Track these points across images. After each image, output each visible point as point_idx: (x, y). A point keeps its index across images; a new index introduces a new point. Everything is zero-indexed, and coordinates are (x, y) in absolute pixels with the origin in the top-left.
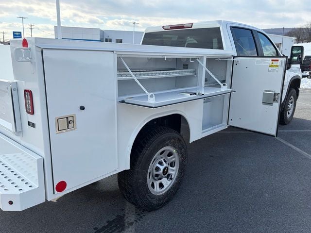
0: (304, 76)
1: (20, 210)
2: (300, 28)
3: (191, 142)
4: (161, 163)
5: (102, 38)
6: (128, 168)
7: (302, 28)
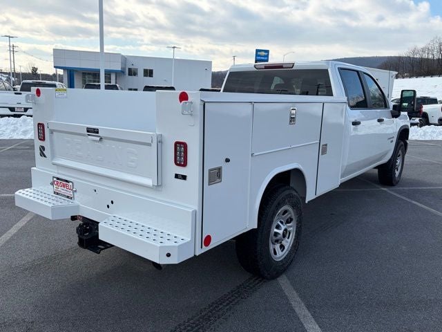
0: (412, 124)
1: (177, 263)
2: (400, 57)
3: (307, 202)
4: (278, 227)
5: (124, 66)
6: (256, 227)
7: (403, 57)
